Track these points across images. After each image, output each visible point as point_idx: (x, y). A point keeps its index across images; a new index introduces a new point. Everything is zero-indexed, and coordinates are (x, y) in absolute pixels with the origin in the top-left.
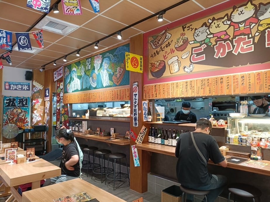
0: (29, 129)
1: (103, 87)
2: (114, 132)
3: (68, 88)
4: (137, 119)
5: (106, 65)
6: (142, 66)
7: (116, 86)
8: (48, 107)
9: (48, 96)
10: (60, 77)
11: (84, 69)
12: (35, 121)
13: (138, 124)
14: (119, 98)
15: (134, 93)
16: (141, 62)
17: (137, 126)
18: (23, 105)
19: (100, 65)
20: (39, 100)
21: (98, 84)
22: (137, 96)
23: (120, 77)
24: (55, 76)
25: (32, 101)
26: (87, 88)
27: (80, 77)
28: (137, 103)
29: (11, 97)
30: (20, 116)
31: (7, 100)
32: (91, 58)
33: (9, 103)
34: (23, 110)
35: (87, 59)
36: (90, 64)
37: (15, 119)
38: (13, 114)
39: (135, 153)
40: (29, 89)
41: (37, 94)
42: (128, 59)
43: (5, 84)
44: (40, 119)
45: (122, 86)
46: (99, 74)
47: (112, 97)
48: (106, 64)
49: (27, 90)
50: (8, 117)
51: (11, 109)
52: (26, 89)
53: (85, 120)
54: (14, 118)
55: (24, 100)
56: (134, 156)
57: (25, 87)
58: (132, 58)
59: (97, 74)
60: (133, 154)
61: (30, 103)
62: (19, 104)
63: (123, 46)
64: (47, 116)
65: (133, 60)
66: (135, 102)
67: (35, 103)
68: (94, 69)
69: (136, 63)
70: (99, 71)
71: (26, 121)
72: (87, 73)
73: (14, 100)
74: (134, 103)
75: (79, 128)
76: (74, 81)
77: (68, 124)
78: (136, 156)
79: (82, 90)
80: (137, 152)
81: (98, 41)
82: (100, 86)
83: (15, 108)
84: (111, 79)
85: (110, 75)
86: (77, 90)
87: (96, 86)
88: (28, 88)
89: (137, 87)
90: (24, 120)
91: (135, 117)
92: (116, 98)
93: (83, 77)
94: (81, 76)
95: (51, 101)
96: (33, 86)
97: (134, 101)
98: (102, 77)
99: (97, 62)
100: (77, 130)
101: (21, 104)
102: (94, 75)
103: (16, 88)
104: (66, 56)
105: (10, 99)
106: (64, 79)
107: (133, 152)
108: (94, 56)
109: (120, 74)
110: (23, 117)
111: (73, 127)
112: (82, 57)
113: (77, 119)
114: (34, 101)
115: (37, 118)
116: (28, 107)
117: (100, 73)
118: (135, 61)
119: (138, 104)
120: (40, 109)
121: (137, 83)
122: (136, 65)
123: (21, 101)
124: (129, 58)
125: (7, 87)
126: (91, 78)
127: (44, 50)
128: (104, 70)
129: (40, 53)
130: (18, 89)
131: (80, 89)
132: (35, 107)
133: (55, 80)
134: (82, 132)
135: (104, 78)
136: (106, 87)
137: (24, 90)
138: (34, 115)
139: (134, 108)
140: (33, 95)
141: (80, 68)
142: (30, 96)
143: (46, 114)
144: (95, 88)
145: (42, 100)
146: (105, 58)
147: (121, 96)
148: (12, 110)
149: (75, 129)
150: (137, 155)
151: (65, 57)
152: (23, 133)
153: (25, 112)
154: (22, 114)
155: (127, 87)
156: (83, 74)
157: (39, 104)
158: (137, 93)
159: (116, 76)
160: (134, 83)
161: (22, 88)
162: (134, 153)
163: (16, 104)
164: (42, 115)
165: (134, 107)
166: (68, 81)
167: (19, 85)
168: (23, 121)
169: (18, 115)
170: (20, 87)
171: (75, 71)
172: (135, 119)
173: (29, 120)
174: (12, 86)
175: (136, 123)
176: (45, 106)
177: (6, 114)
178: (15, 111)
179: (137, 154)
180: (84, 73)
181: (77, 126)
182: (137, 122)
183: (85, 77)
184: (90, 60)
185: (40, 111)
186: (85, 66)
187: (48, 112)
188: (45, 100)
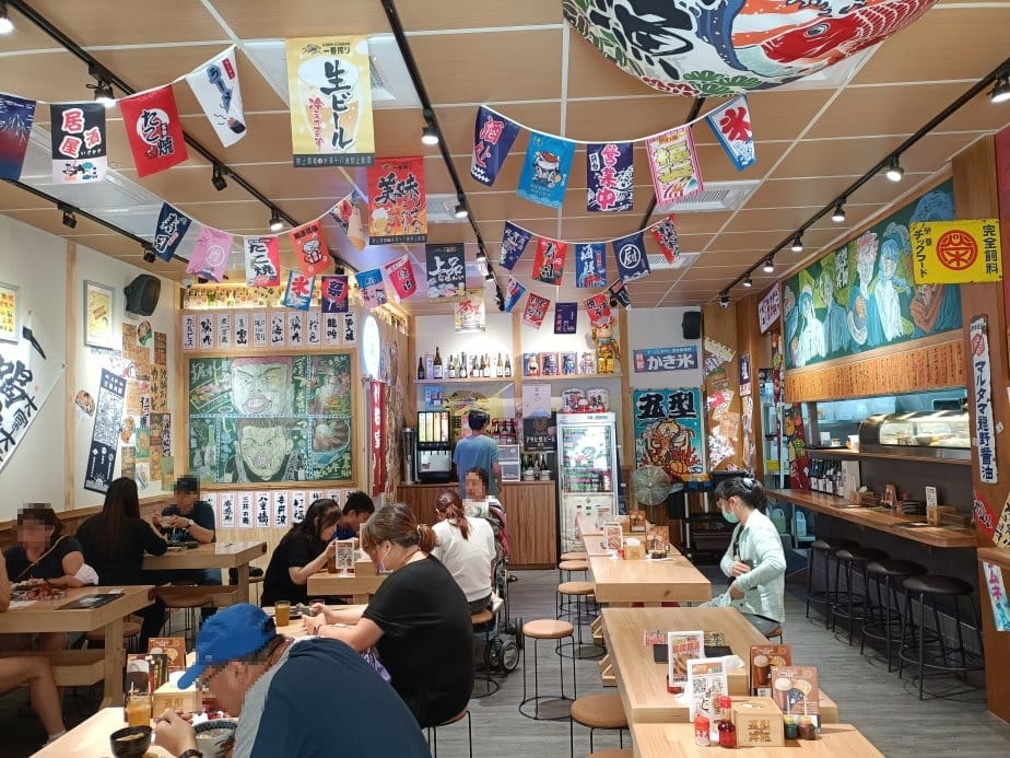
0: (699, 480)
1: (885, 343)
2: (939, 504)
3: (795, 352)
4: (993, 453)
5: (889, 267)
6: (995, 256)
7: (925, 334)
8: (750, 416)
9: (747, 381)
10: (774, 318)
11: (831, 285)
12: (716, 458)
13: (995, 472)
14: (934, 378)
15: (976, 359)
16: (990, 243)
17: (994, 480)
18: (683, 413)
19: (872, 267)
20: (724, 394)
21: (870, 334)
22: (987, 368)
23: (932, 302)
24: (762, 315)
25: (705, 399)
26: (841, 349)
27: (821, 314)
28: (987, 395)
29: (650, 390)
30: (676, 445)
31: (642, 400)
32: (847, 245)
33: (646, 408)
34: (683, 427)
35: (838, 251)
36: (845, 267)
37: (664, 452)
38: (657, 438)
39: (994, 580)
40: (696, 363)
41: (717, 377)
42: (925, 244)
43: (635, 357)
44: (730, 452)
45: (941, 335)
46: (872, 297)
47: (912, 374)
48: (889, 261)
49: (690, 367)
50: (647, 447)
51: (652, 426)
52: (686, 366)
53: (851, 457)
54: (661, 448)
55: (683, 397)
56: (991, 592)
57: (685, 360)
58: (945, 235)
59: (867, 297)
60: (991, 586)
61: (701, 403)
62: (671, 408)
63: (935, 190)
64: (750, 442)
65: (948, 244)
66: (982, 390)
67: (714, 405)
68: (857, 282)
69: (961, 252)
70: (871, 287)
71: (694, 459)
72: (841, 299)
73: (659, 398)
74: (978, 397)
75: (834, 485)
76: (808, 328)
77: (806, 470)
78: (997, 594)
79: (831, 355)
80: (1001, 579)
81: (843, 198)
82: (877, 340)
83: (661, 422)
84: (905, 312)
85: (902, 296)
86: (816, 359)
87: (867, 341)
88: (692, 362)
89: (985, 337)
90: (688, 456)
91: (984, 446)
92: (926, 378)
93: (829, 311)
94: (826, 310)
95: (757, 394)
96: (706, 355)
97: (977, 389)
98: (880, 309)
99: (865, 259)
100: (831, 491)
101: (677, 409)
102: (859, 303)
103: (661, 365)
104: (772, 254)
105: (649, 397)
106: (785, 324)
107: (988, 577)
108: (856, 239)
109: (933, 293)
110: (685, 448)
111: (820, 481)
112: (825, 247)
113: (831, 454)
114: (709, 400)
115: (723, 449)
116: (694, 416)
117: (876, 293)
118: (960, 244)
119: (992, 400)
120: (728, 423)
121: (981, 321)
122: (966, 257)
123: (677, 400)
124: (929, 242)
125: (640, 365)
126: (851, 314)
127: (702, 256)
128: (884, 284)
129: (698, 262)
130: (666, 366)
131: (824, 355)
132: (716, 416)
133: (764, 328)
134: (842, 497)
135: (888, 310)
136: (896, 340)
137: (683, 368)
138: (712, 441)
139: (978, 414)
140: (706, 382)
141: (821, 282)
142: (699, 383)
143: (746, 438)
144: (865, 347)
145: (733, 393)
146: (886, 239)
147: (941, 371)
148: (654, 426)
149: (825, 486)
150: (1003, 590)
151: (768, 259)
152: (682, 492)
153: (688, 431)
154: (681, 439)
155: (956, 336)
156: (829, 302)
157: (726, 406)
158: (985, 357)
159: (922, 301)
160: (973, 322)
161: (677, 363)
162: (992, 581)
163: (664, 409)
164: (736, 439)
165: (978, 410)
166: (794, 330)
167: (669, 357)
168: (684, 457)
169: (671, 442)
170: (671, 359)
171: (809, 295)
172: (986, 457)
173: (700, 453)
174: (652, 359)
175: (988, 469)
176: (742, 412)
177: (642, 438)
178: (663, 429)
179: (1001, 585)
180: (832, 299)
181: (830, 478)
182: (993, 465)
183: (836, 312)
184: (844, 252)
185: (730, 429)
186: (833, 275)
187: (750, 431)
188: (741, 394)
